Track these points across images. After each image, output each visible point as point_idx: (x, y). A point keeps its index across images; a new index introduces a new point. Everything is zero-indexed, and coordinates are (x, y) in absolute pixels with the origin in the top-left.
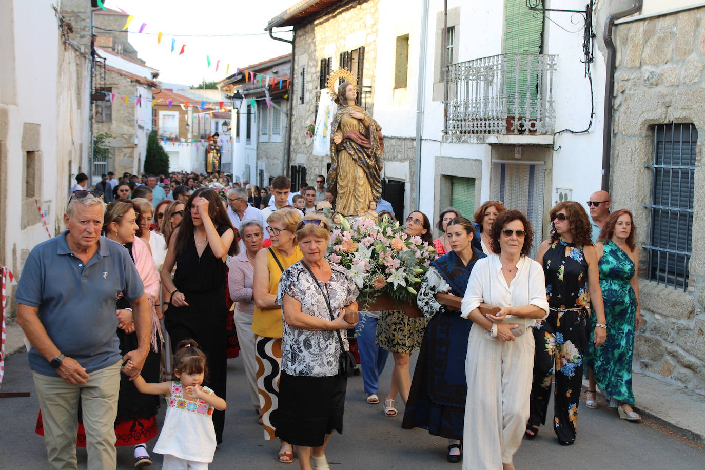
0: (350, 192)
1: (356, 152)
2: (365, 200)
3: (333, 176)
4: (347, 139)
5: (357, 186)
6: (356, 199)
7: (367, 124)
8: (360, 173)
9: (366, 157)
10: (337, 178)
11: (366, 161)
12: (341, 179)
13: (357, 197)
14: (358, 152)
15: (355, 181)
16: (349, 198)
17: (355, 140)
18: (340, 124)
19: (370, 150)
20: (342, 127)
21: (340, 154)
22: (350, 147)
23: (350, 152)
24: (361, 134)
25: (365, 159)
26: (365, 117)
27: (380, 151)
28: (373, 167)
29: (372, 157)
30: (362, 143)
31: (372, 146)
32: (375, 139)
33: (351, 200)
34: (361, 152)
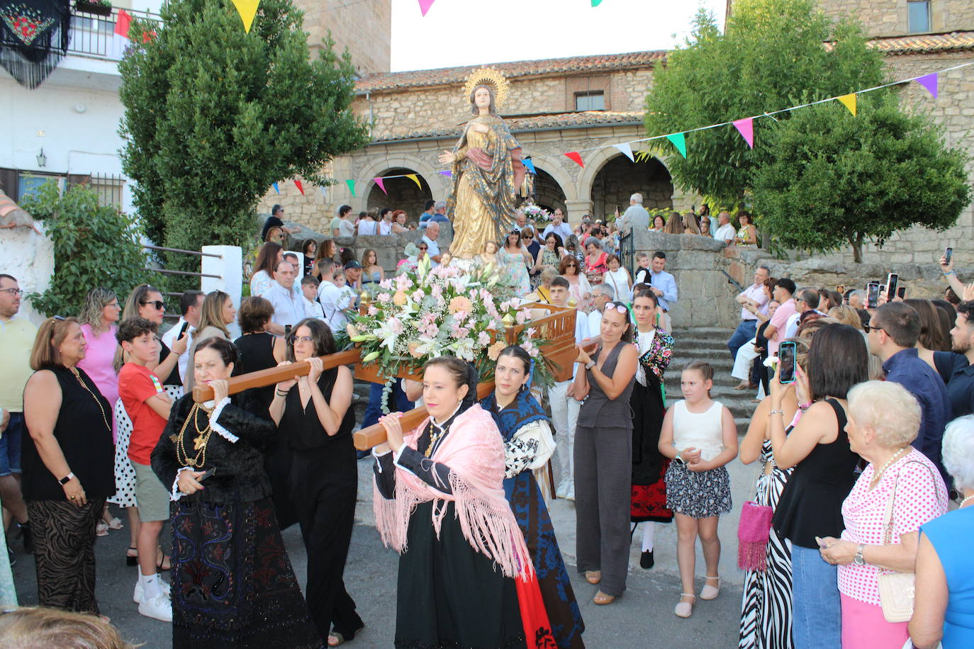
6: (468, 236)
7: (493, 140)
9: (484, 183)
12: (456, 210)
15: (469, 213)
17: (473, 161)
18: (465, 137)
19: (491, 176)
24: (483, 153)
25: (483, 185)
26: (489, 130)
27: (512, 176)
28: (494, 198)
29: (495, 184)
30: (481, 164)
31: (494, 170)
32: (504, 160)
33: (463, 238)
34: (480, 177)
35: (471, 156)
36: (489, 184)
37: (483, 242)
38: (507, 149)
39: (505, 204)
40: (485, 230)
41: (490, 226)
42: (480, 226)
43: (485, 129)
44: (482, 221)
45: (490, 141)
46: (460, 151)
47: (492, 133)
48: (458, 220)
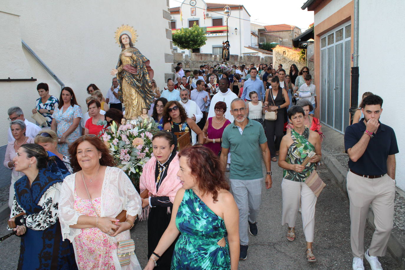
0: (129, 104)
1: (129, 78)
2: (138, 109)
7: (135, 59)
8: (133, 91)
9: (135, 81)
11: (136, 83)
14: (130, 78)
17: (128, 71)
18: (121, 61)
19: (138, 76)
20: (122, 63)
22: (126, 75)
23: (126, 79)
24: (131, 66)
25: (135, 82)
26: (132, 55)
27: (148, 75)
28: (141, 87)
29: (140, 80)
30: (132, 72)
31: (139, 73)
32: (142, 68)
33: (130, 109)
34: (132, 78)
35: (126, 68)
36: (137, 80)
37: (140, 109)
38: (143, 62)
39: (147, 89)
40: (140, 103)
41: (142, 101)
42: (137, 102)
43: (130, 54)
44: (138, 99)
45: (133, 60)
46: (120, 68)
47: (134, 56)
48: (125, 102)
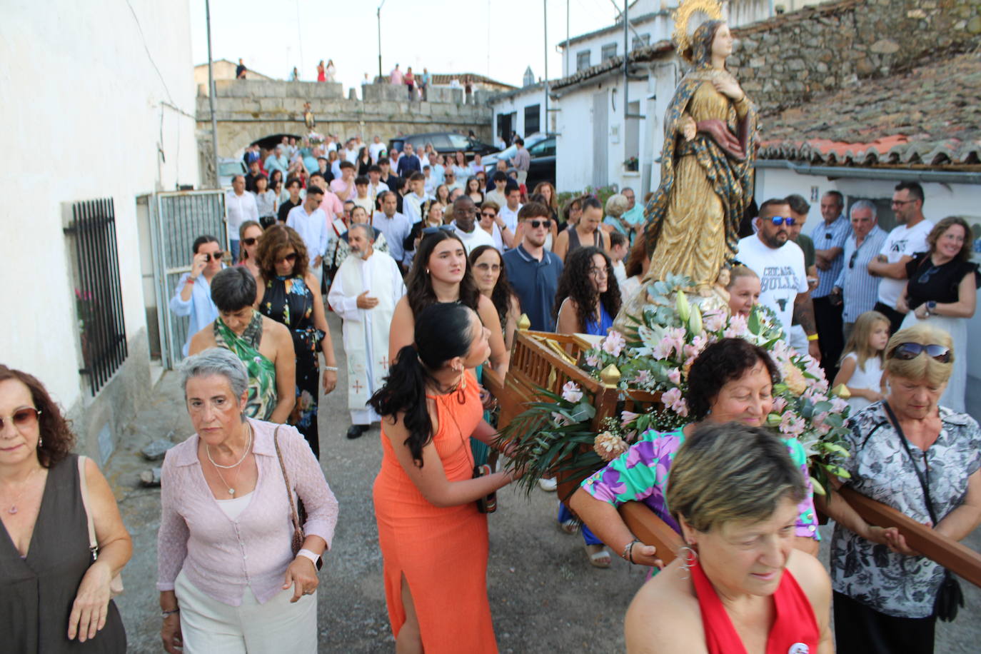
0: (688, 244)
1: (715, 166)
2: (714, 265)
3: (661, 205)
4: (705, 134)
5: (704, 234)
6: (699, 259)
7: (743, 112)
8: (716, 208)
9: (732, 178)
10: (666, 210)
11: (731, 187)
12: (675, 215)
13: (701, 256)
14: (719, 166)
15: (703, 223)
16: (684, 255)
17: (718, 141)
18: (691, 99)
19: (740, 166)
20: (694, 108)
21: (682, 162)
22: (705, 149)
23: (703, 162)
24: (729, 129)
25: (729, 181)
29: (740, 180)
30: (730, 147)
31: (747, 159)
33: (688, 261)
34: (723, 165)
42: (718, 244)
43: (738, 92)
45: (737, 112)
48: (678, 232)
